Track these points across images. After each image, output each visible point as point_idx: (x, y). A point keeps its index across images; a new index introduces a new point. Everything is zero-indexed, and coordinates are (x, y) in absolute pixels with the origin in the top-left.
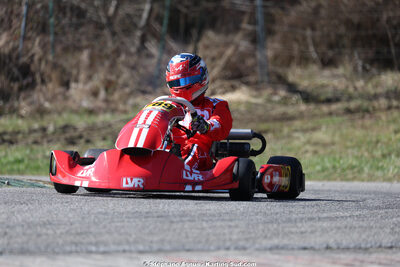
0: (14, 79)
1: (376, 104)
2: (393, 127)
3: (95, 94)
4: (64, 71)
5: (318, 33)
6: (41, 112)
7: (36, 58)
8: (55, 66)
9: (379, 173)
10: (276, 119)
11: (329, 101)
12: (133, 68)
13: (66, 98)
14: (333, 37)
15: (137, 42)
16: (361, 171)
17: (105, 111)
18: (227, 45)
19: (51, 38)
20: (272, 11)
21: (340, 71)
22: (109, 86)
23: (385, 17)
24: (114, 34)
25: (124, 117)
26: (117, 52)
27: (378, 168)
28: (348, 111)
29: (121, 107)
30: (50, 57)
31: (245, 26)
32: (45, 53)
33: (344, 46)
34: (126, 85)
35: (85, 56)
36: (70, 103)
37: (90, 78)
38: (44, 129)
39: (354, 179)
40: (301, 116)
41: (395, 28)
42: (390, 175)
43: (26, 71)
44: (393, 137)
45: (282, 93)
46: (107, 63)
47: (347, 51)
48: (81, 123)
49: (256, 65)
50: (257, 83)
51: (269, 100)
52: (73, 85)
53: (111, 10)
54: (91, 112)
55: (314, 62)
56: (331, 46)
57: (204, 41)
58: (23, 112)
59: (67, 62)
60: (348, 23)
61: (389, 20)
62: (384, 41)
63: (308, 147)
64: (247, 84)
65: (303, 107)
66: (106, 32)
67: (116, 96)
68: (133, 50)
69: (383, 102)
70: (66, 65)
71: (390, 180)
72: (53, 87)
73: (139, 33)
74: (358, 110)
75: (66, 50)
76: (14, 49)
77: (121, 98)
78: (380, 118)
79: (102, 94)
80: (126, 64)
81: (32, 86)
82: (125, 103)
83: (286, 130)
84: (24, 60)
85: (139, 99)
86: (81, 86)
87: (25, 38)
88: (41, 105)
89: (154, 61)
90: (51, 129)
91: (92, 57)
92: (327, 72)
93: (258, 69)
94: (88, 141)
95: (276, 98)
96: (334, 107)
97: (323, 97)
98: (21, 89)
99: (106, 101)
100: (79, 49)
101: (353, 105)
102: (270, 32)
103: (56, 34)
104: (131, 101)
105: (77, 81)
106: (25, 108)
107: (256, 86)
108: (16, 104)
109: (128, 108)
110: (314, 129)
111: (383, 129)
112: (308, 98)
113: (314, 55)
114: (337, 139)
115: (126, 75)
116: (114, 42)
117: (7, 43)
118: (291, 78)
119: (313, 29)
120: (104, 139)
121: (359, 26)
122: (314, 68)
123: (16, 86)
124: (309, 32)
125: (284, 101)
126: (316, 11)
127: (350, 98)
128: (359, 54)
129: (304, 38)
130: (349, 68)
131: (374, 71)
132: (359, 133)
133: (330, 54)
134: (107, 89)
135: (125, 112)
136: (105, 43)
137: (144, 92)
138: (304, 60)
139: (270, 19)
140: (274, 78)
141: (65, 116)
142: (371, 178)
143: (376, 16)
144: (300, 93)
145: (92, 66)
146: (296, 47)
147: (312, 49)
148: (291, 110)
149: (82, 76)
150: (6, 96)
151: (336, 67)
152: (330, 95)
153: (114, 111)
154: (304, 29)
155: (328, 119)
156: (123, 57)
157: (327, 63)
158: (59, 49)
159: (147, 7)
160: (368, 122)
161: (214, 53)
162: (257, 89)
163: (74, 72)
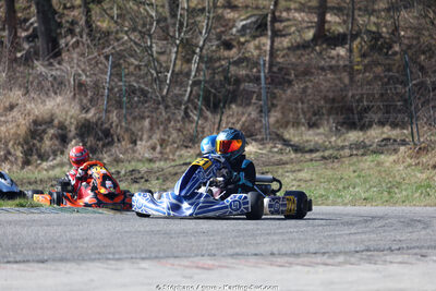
0: (99, 140)
1: (342, 153)
2: (352, 168)
3: (154, 148)
4: (133, 133)
5: (306, 105)
6: (117, 161)
7: (114, 125)
8: (127, 130)
9: (339, 200)
10: (274, 164)
11: (311, 151)
12: (179, 130)
13: (134, 151)
14: (316, 107)
15: (182, 113)
16: (327, 198)
17: (160, 160)
18: (243, 114)
19: (124, 111)
20: (276, 91)
21: (321, 130)
22: (163, 142)
23: (350, 94)
24: (167, 107)
25: (173, 164)
26: (169, 120)
27: (339, 196)
28: (324, 158)
29: (171, 157)
30: (123, 124)
31: (253, 101)
32: (120, 121)
33: (323, 114)
34: (174, 142)
35: (147, 123)
36: (137, 155)
37: (150, 137)
38: (118, 173)
39: (322, 204)
40: (292, 161)
41: (358, 101)
42: (346, 201)
43: (107, 133)
44: (352, 175)
45: (280, 146)
46: (161, 127)
47: (326, 117)
48: (143, 168)
49: (261, 127)
50: (262, 139)
51: (270, 151)
52: (139, 143)
53: (165, 91)
54: (150, 160)
55: (303, 125)
56: (315, 114)
57: (228, 112)
58: (105, 161)
59: (135, 127)
60: (326, 98)
61: (353, 96)
62: (350, 110)
63: (294, 183)
64: (256, 140)
65: (293, 155)
66: (161, 106)
67: (168, 150)
68: (179, 118)
69: (347, 152)
70: (133, 129)
71: (346, 205)
72: (125, 144)
73: (183, 107)
74: (330, 157)
75: (134, 118)
76: (99, 119)
77: (170, 151)
78: (344, 162)
79: (159, 148)
80: (174, 128)
81: (111, 143)
82: (174, 155)
83: (280, 171)
84: (106, 126)
85: (183, 152)
86: (144, 143)
87: (107, 111)
88: (117, 156)
89: (194, 125)
90: (123, 172)
91: (151, 124)
92: (311, 132)
93: (263, 130)
94: (147, 181)
95: (276, 150)
96: (314, 155)
97: (307, 149)
98: (103, 146)
99: (161, 153)
100: (143, 118)
101: (327, 154)
102: (273, 105)
103: (127, 108)
104: (177, 153)
105: (141, 140)
106: (106, 159)
107: (262, 142)
108: (101, 156)
109: (176, 157)
110: (299, 171)
111: (346, 170)
112: (297, 149)
113: (303, 120)
114: (314, 177)
115: (174, 134)
116: (167, 113)
117: (95, 114)
118: (287, 136)
119: (303, 103)
120: (158, 179)
121: (333, 100)
122: (303, 128)
123: (100, 144)
124: (300, 105)
125: (281, 152)
126: (304, 90)
127: (326, 149)
128: (334, 119)
129: (297, 109)
130: (327, 129)
131: (344, 130)
132: (329, 172)
133: (314, 119)
134: (161, 145)
135: (174, 160)
136: (161, 114)
137: (186, 147)
138: (296, 124)
139: (274, 96)
140: (274, 136)
141: (133, 163)
142: (334, 204)
143: (344, 93)
144: (291, 146)
145: (151, 129)
146: (291, 115)
147: (301, 116)
148: (285, 158)
149: (145, 137)
150: (94, 150)
151: (318, 128)
152: (312, 147)
153: (166, 160)
154: (297, 103)
155: (309, 163)
156: (172, 123)
157: (312, 125)
158: (130, 118)
159: (189, 89)
160: (336, 165)
161: (234, 120)
162: (263, 144)
163: (140, 133)
